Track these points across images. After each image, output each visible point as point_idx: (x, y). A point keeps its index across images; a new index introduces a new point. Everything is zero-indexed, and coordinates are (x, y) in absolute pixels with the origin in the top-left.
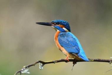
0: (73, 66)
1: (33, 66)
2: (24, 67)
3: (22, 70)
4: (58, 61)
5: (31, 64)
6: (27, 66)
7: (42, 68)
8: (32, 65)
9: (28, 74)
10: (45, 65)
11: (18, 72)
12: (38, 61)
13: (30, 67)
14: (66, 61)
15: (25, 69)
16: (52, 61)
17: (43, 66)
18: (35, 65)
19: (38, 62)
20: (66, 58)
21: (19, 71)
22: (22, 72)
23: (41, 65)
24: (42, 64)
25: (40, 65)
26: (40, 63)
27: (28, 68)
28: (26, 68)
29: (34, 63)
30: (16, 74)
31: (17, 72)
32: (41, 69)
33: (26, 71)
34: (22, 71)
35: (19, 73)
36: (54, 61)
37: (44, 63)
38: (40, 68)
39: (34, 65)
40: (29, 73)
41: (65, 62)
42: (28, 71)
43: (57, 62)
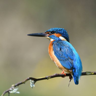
0: (70, 81)
1: (23, 84)
2: (13, 85)
3: (11, 89)
4: (52, 77)
5: (21, 82)
6: (16, 84)
7: (34, 86)
8: (22, 83)
9: (17, 93)
10: (37, 82)
11: (6, 92)
12: (29, 78)
13: (20, 86)
15: (13, 88)
16: (44, 77)
17: (34, 83)
18: (26, 83)
19: (28, 80)
20: (62, 73)
21: (7, 91)
22: (11, 92)
23: (32, 82)
24: (33, 81)
25: (31, 82)
26: (31, 80)
27: (17, 86)
28: (15, 86)
29: (24, 80)
30: (4, 94)
31: (5, 92)
32: (32, 87)
33: (15, 90)
34: (10, 90)
35: (7, 93)
36: (47, 76)
37: (35, 80)
38: (32, 86)
39: (24, 83)
40: (18, 92)
42: (17, 91)
43: (50, 78)
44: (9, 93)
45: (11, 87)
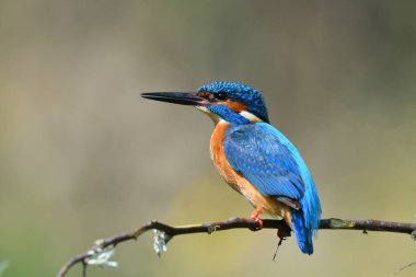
0: (280, 243)
1: (132, 241)
2: (99, 242)
3: (91, 252)
4: (224, 227)
5: (123, 234)
6: (109, 240)
7: (165, 248)
8: (127, 238)
9: (111, 267)
10: (176, 238)
11: (76, 261)
12: (149, 223)
13: (120, 245)
14: (254, 226)
15: (99, 250)
16: (199, 225)
17: (166, 241)
18: (139, 238)
19: (147, 228)
20: (253, 216)
21: (79, 256)
22: (91, 262)
23: (160, 238)
24: (163, 236)
25: (156, 238)
26: (155, 231)
27: (111, 246)
28: (105, 245)
29: (136, 230)
30: (69, 267)
31: (72, 259)
32: (159, 254)
33: (104, 257)
34: (90, 257)
35: (80, 265)
36: (208, 223)
37: (171, 232)
38: (157, 250)
39: (134, 237)
40: (114, 264)
41: (247, 229)
42: (110, 259)
43: (218, 229)
44: (85, 264)
45: (91, 245)
